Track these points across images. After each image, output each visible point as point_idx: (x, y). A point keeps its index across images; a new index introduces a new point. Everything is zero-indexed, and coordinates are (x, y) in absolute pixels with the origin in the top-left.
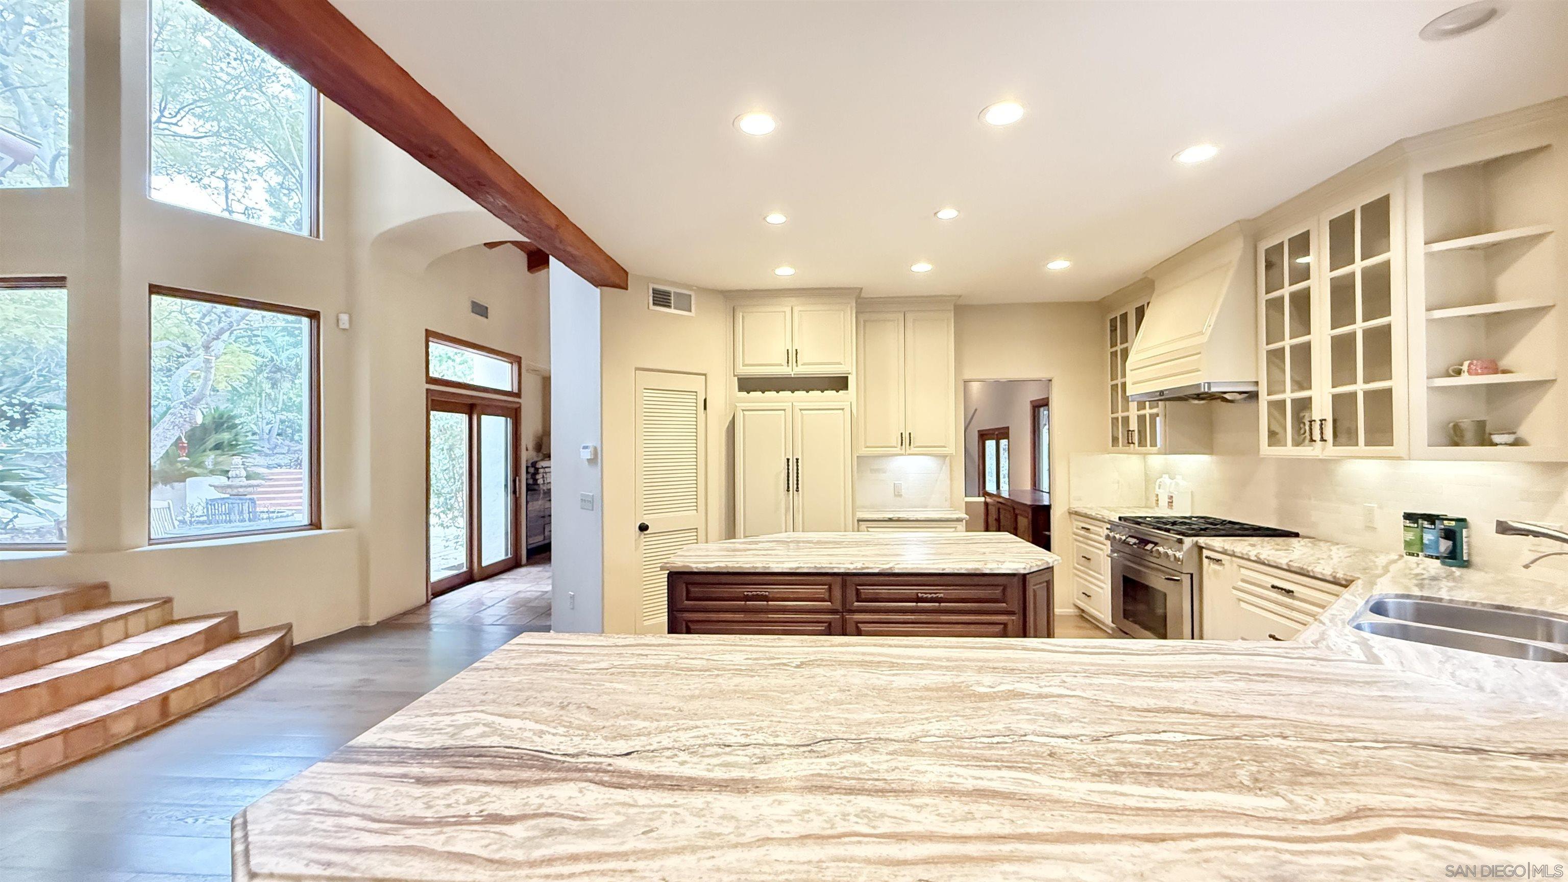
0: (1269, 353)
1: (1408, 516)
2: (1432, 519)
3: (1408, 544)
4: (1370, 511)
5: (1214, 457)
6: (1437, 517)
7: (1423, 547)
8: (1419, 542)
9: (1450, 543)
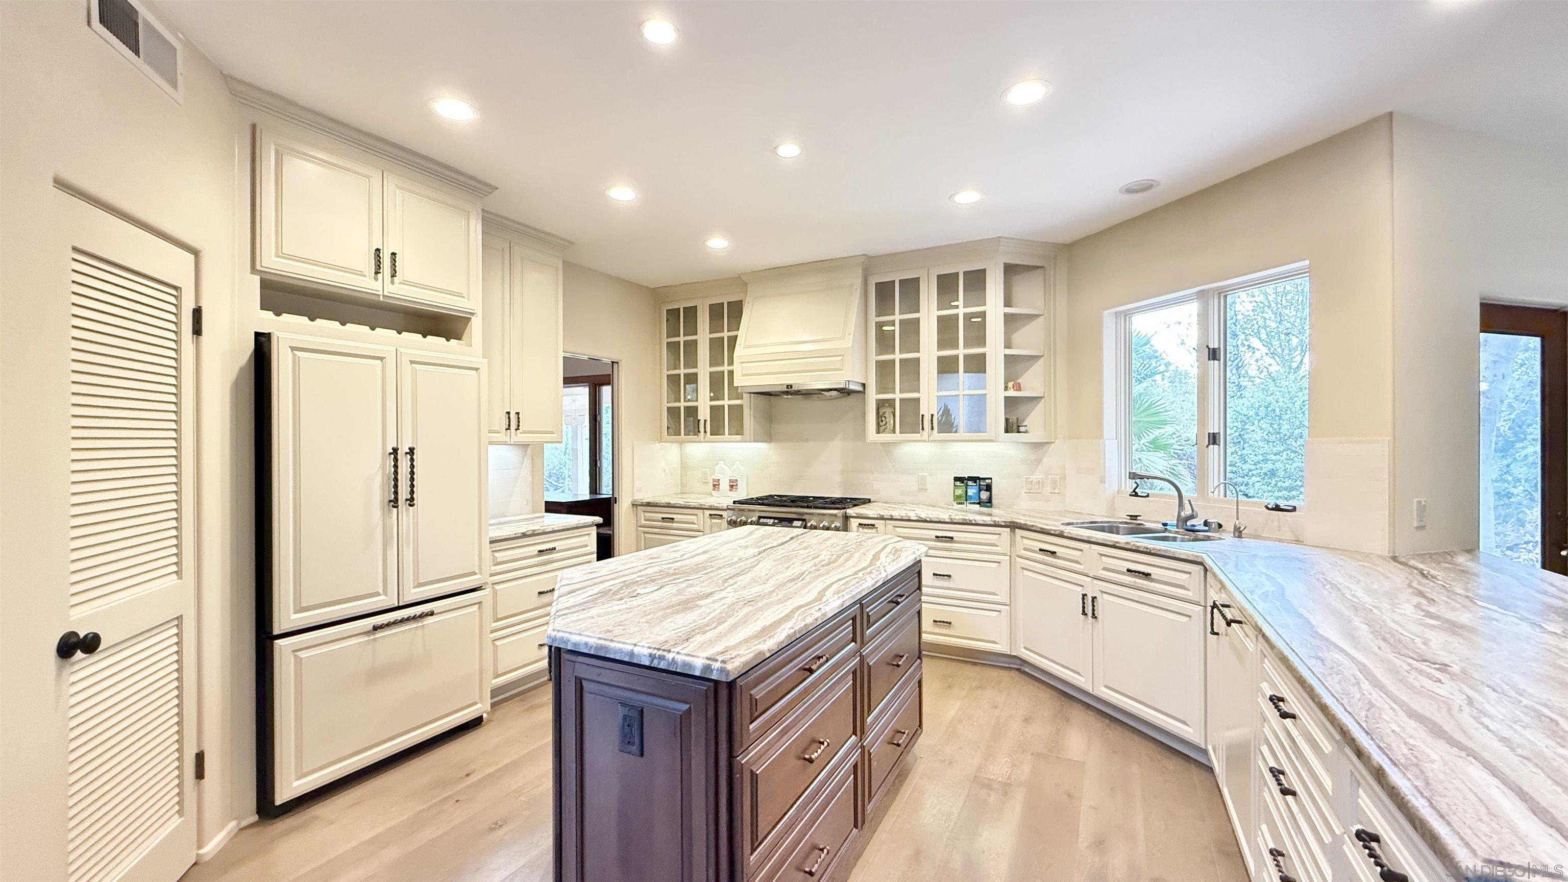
0: (878, 363)
1: (957, 479)
2: (975, 479)
3: (957, 498)
4: (924, 478)
5: (773, 445)
6: (979, 478)
7: (967, 498)
8: (964, 495)
9: (988, 493)
